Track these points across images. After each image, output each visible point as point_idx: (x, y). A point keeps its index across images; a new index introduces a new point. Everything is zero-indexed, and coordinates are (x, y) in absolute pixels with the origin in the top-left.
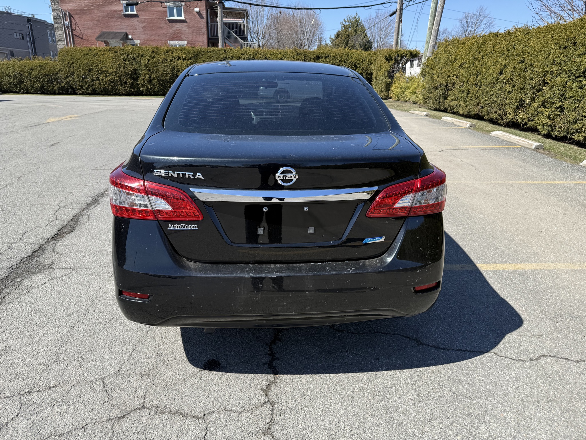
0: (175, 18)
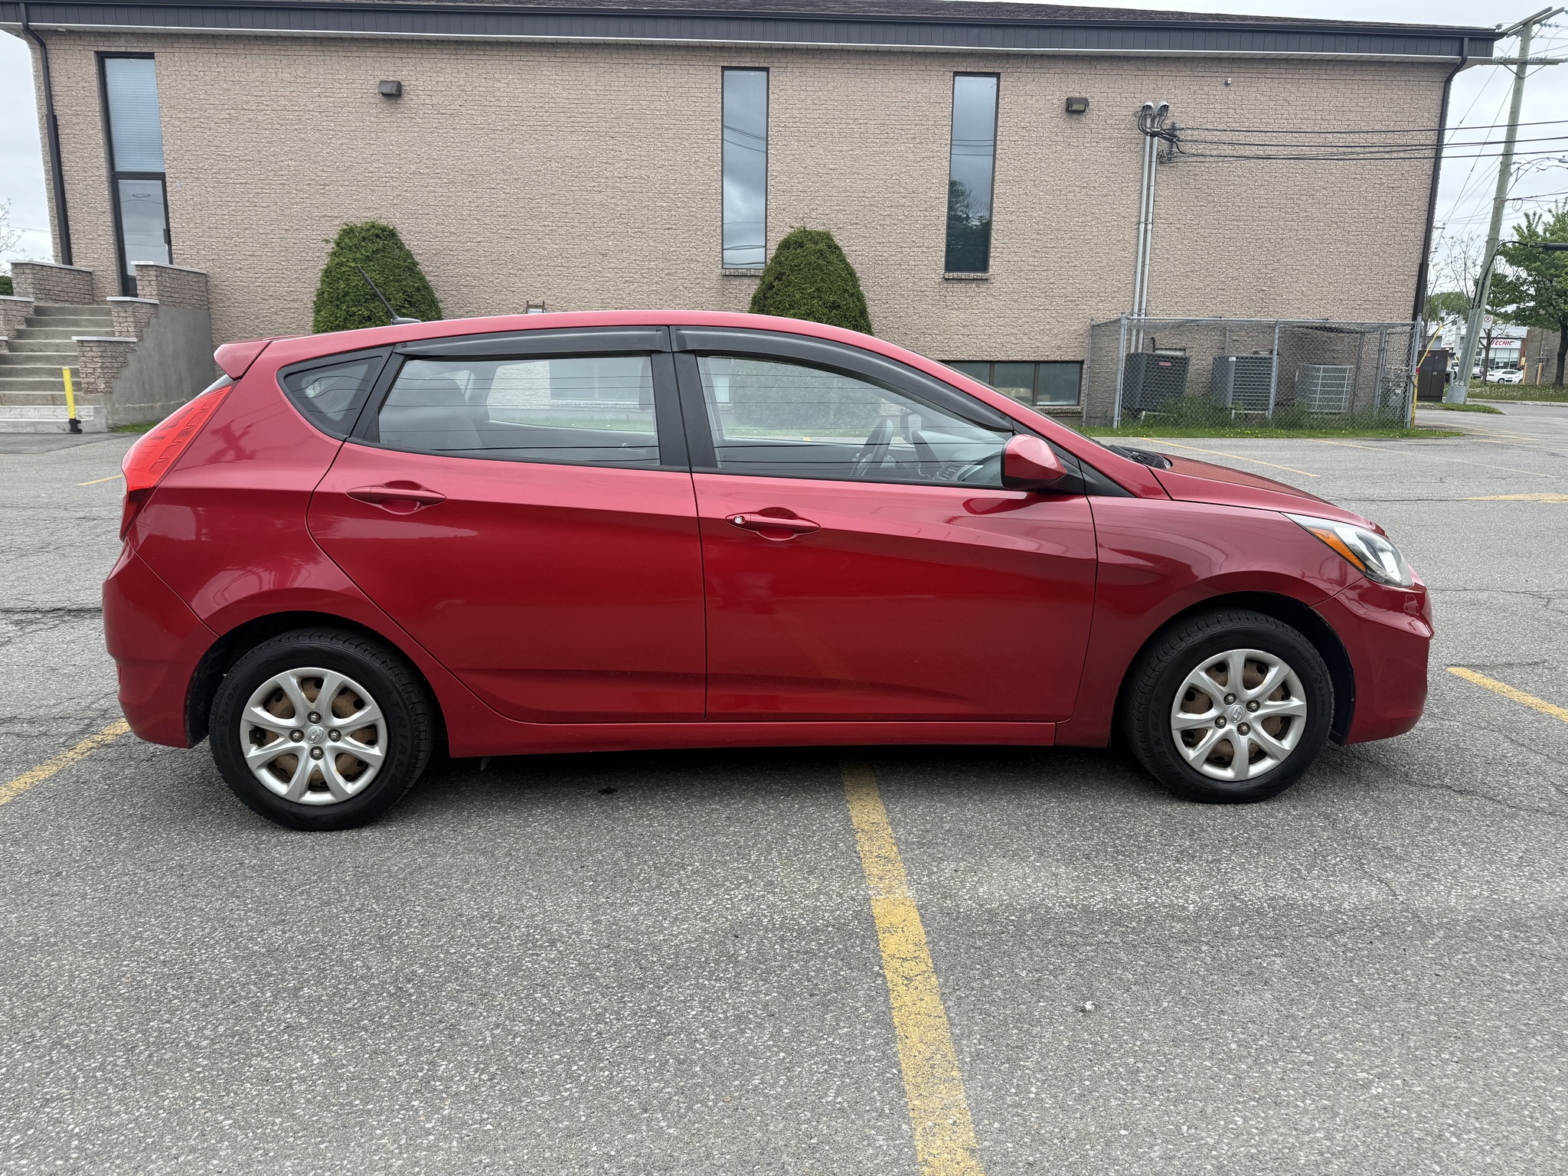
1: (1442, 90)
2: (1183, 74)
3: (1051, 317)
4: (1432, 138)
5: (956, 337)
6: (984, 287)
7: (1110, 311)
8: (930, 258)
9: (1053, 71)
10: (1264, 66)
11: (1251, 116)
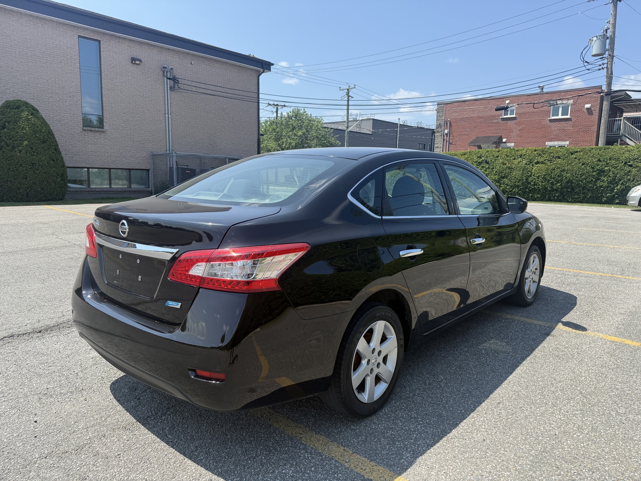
0: (560, 117)
1: (257, 79)
2: (175, 56)
3: (134, 150)
4: (256, 96)
5: (92, 157)
6: (103, 135)
7: (158, 149)
8: (75, 120)
9: (124, 45)
10: (203, 59)
11: (201, 78)
